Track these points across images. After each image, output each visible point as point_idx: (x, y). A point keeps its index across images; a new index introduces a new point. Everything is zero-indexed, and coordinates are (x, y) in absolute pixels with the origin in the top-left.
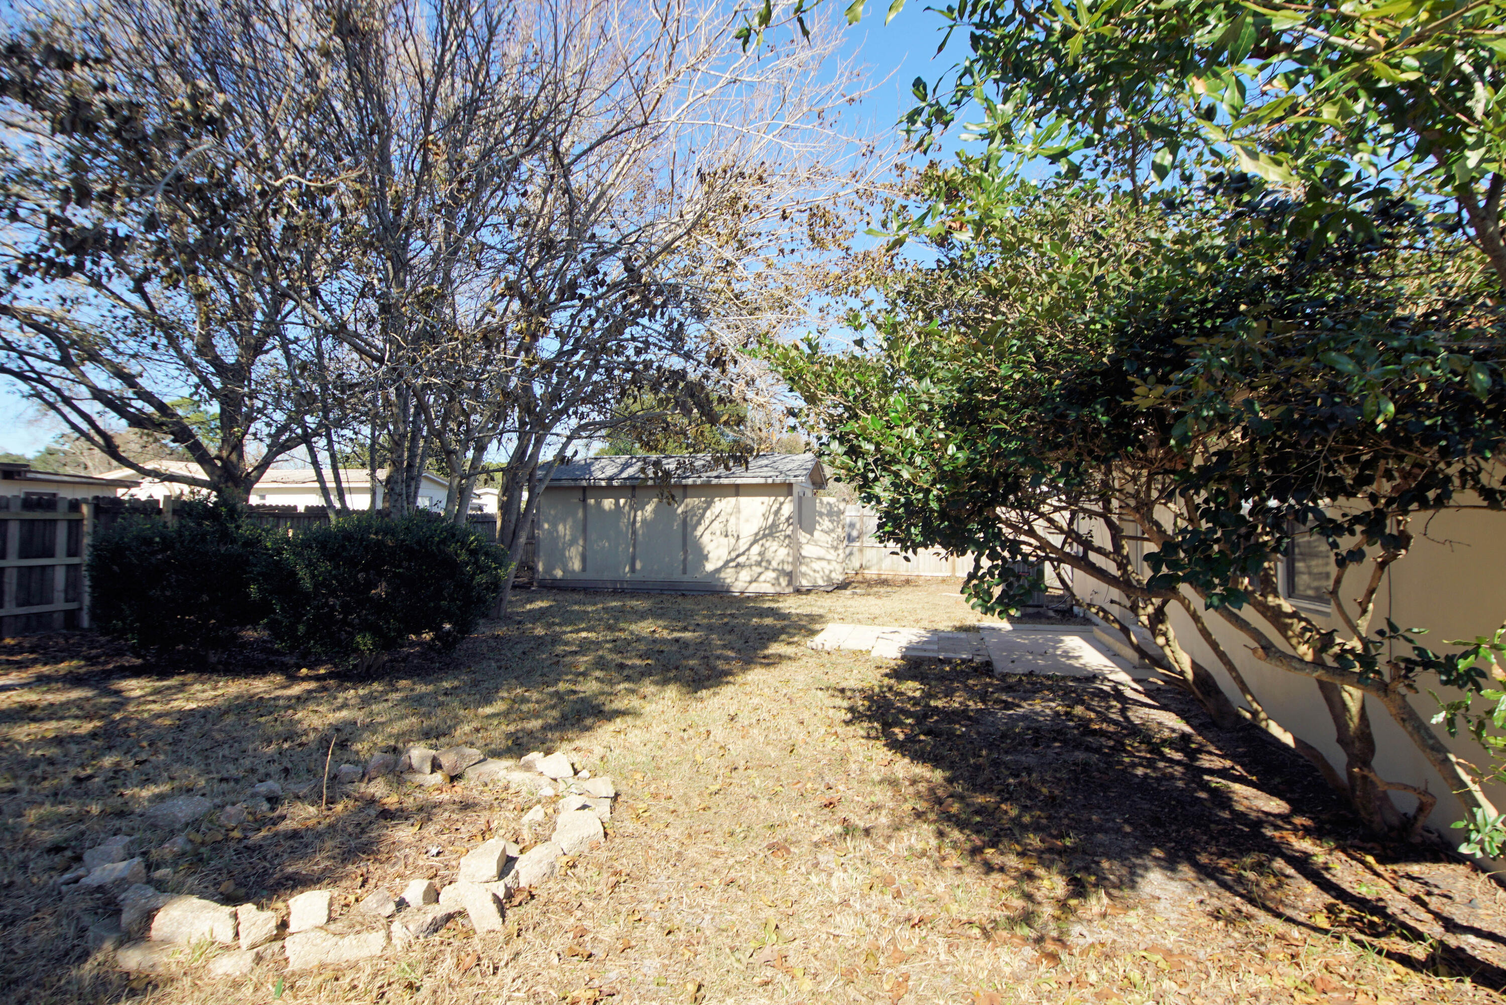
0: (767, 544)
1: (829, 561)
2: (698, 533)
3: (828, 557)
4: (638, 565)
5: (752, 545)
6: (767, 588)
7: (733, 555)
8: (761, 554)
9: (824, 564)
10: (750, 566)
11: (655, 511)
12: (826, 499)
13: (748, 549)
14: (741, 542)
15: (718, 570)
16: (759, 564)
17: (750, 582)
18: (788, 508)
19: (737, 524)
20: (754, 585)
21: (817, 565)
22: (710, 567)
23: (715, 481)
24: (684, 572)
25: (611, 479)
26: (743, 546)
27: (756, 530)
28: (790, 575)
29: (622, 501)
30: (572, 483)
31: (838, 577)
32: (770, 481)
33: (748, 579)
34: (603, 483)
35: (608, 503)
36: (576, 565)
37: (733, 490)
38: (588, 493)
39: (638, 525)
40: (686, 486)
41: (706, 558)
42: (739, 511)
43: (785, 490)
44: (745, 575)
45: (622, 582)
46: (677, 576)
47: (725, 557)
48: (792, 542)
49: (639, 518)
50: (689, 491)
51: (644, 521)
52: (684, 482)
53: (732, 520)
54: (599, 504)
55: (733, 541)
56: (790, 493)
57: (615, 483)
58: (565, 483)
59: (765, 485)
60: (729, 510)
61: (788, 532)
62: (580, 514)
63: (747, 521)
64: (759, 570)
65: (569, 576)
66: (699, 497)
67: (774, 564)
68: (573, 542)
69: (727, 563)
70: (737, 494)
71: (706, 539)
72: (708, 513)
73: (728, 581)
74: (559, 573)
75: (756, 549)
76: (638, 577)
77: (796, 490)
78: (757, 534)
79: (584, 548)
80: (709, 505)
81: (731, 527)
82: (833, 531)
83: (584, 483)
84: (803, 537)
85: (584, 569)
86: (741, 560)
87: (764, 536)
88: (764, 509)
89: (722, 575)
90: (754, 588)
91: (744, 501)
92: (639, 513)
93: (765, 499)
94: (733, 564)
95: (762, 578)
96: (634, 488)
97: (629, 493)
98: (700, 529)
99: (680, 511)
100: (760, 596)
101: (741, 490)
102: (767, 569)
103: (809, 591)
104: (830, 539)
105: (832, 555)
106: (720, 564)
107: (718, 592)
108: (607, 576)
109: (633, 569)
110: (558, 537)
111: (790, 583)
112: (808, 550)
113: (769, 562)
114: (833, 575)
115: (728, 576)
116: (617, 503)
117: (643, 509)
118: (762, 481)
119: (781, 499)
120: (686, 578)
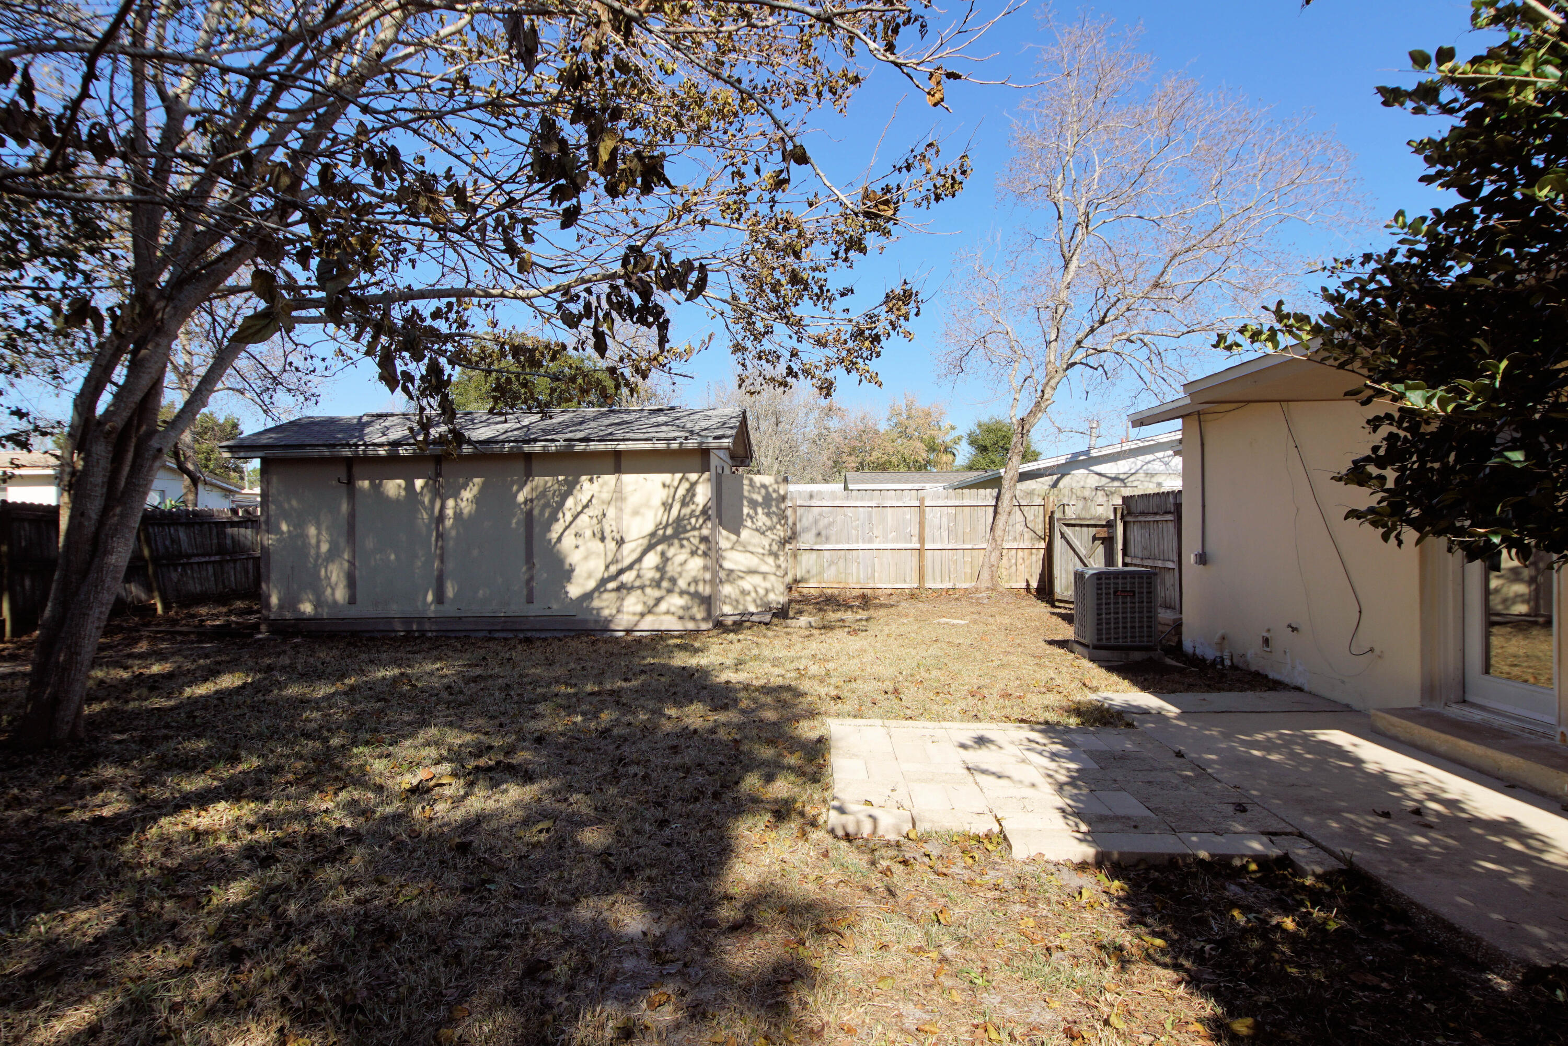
0: (671, 553)
1: (764, 575)
2: (554, 536)
3: (764, 568)
4: (450, 591)
5: (644, 553)
6: (670, 623)
7: (613, 569)
8: (661, 569)
9: (757, 579)
10: (642, 588)
11: (478, 500)
12: (758, 479)
13: (639, 560)
14: (626, 548)
15: (588, 596)
16: (657, 584)
17: (642, 615)
18: (703, 494)
19: (619, 519)
20: (649, 618)
21: (747, 584)
22: (574, 590)
23: (580, 447)
24: (530, 600)
25: (396, 444)
26: (629, 553)
27: (650, 528)
28: (707, 602)
29: (419, 483)
30: (326, 452)
31: (778, 598)
32: (675, 445)
33: (639, 608)
34: (382, 452)
35: (394, 487)
36: (341, 594)
37: (611, 462)
38: (357, 470)
39: (449, 523)
40: (529, 456)
41: (567, 574)
42: (622, 499)
43: (697, 461)
44: (633, 604)
45: (421, 620)
46: (517, 607)
47: (600, 573)
48: (708, 545)
49: (450, 512)
50: (535, 466)
51: (458, 515)
52: (526, 448)
53: (611, 512)
54: (377, 488)
55: (612, 545)
56: (705, 468)
57: (402, 451)
58: (314, 453)
59: (668, 452)
60: (606, 496)
61: (705, 532)
62: (344, 507)
63: (636, 513)
64: (657, 593)
65: (325, 613)
66: (555, 474)
67: (682, 583)
68: (333, 555)
69: (603, 582)
70: (618, 469)
71: (568, 542)
72: (570, 502)
73: (606, 613)
74: (307, 608)
75: (652, 559)
76: (448, 610)
77: (714, 461)
78: (653, 534)
79: (352, 563)
80: (571, 487)
81: (609, 526)
82: (771, 529)
83: (347, 452)
84: (724, 539)
85: (352, 600)
86: (628, 577)
87: (665, 539)
88: (663, 494)
89: (596, 603)
90: (648, 623)
91: (629, 479)
92: (451, 503)
93: (666, 477)
94: (611, 585)
95: (663, 607)
96: (438, 460)
97: (431, 470)
98: (557, 528)
99: (521, 498)
100: (660, 636)
101: (624, 463)
102: (670, 591)
103: (738, 627)
104: (766, 542)
105: (769, 565)
106: (591, 584)
107: (588, 632)
108: (395, 610)
109: (440, 598)
110: (306, 545)
111: (708, 616)
112: (734, 560)
113: (673, 581)
114: (772, 597)
115: (605, 605)
116: (410, 487)
117: (456, 495)
118: (661, 445)
119: (693, 477)
120: (535, 610)
